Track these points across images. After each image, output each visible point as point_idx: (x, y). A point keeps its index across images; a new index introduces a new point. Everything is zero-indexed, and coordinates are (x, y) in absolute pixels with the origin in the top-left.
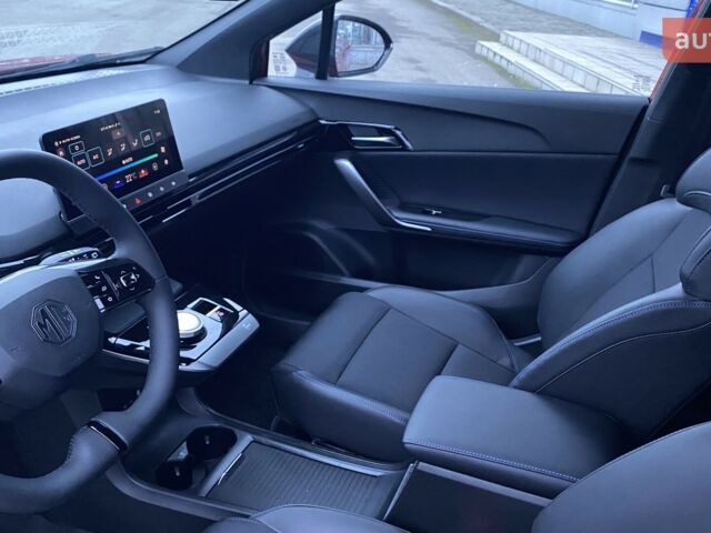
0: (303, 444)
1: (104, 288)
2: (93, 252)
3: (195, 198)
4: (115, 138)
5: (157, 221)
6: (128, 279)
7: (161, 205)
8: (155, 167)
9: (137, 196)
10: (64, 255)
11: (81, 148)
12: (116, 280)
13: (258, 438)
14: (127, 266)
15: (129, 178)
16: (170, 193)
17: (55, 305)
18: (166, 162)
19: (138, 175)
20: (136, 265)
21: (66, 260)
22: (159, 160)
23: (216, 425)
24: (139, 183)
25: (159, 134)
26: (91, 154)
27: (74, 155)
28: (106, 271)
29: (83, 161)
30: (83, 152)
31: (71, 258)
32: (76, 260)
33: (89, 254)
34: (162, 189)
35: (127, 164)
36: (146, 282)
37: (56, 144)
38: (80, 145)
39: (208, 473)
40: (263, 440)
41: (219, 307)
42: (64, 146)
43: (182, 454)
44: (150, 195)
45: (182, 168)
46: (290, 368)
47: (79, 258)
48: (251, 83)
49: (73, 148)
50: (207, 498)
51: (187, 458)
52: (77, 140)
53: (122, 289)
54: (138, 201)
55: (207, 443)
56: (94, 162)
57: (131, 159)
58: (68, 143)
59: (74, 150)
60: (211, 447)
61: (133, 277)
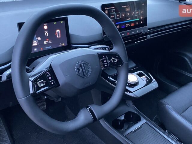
0: (163, 131)
1: (105, 61)
2: (107, 48)
3: (148, 37)
4: (126, 10)
5: (133, 42)
6: (114, 60)
7: (136, 37)
8: (137, 23)
9: (128, 32)
10: (98, 46)
11: (114, 12)
12: (110, 59)
13: (148, 122)
14: (115, 55)
15: (127, 25)
16: (140, 33)
17: (86, 64)
18: (142, 22)
19: (131, 25)
20: (118, 55)
21: (97, 49)
22: (139, 21)
23: (136, 112)
24: (130, 28)
25: (142, 12)
26: (117, 15)
27: (111, 13)
28: (107, 55)
29: (113, 16)
30: (114, 13)
31: (99, 48)
32: (101, 49)
33: (106, 48)
34: (137, 31)
35: (128, 20)
36: (120, 62)
37: (106, 9)
38: (114, 11)
39: (128, 128)
40: (150, 124)
41: (146, 76)
42: (108, 10)
43: (122, 118)
44: (133, 32)
45: (147, 25)
46: (165, 103)
47: (102, 48)
48: (179, 2)
49: (111, 11)
50: (125, 137)
51: (123, 120)
52: (113, 9)
53: (111, 63)
54: (128, 34)
55: (131, 117)
56: (117, 17)
57: (130, 19)
58: (110, 9)
59: (111, 12)
60: (132, 119)
61: (116, 60)
